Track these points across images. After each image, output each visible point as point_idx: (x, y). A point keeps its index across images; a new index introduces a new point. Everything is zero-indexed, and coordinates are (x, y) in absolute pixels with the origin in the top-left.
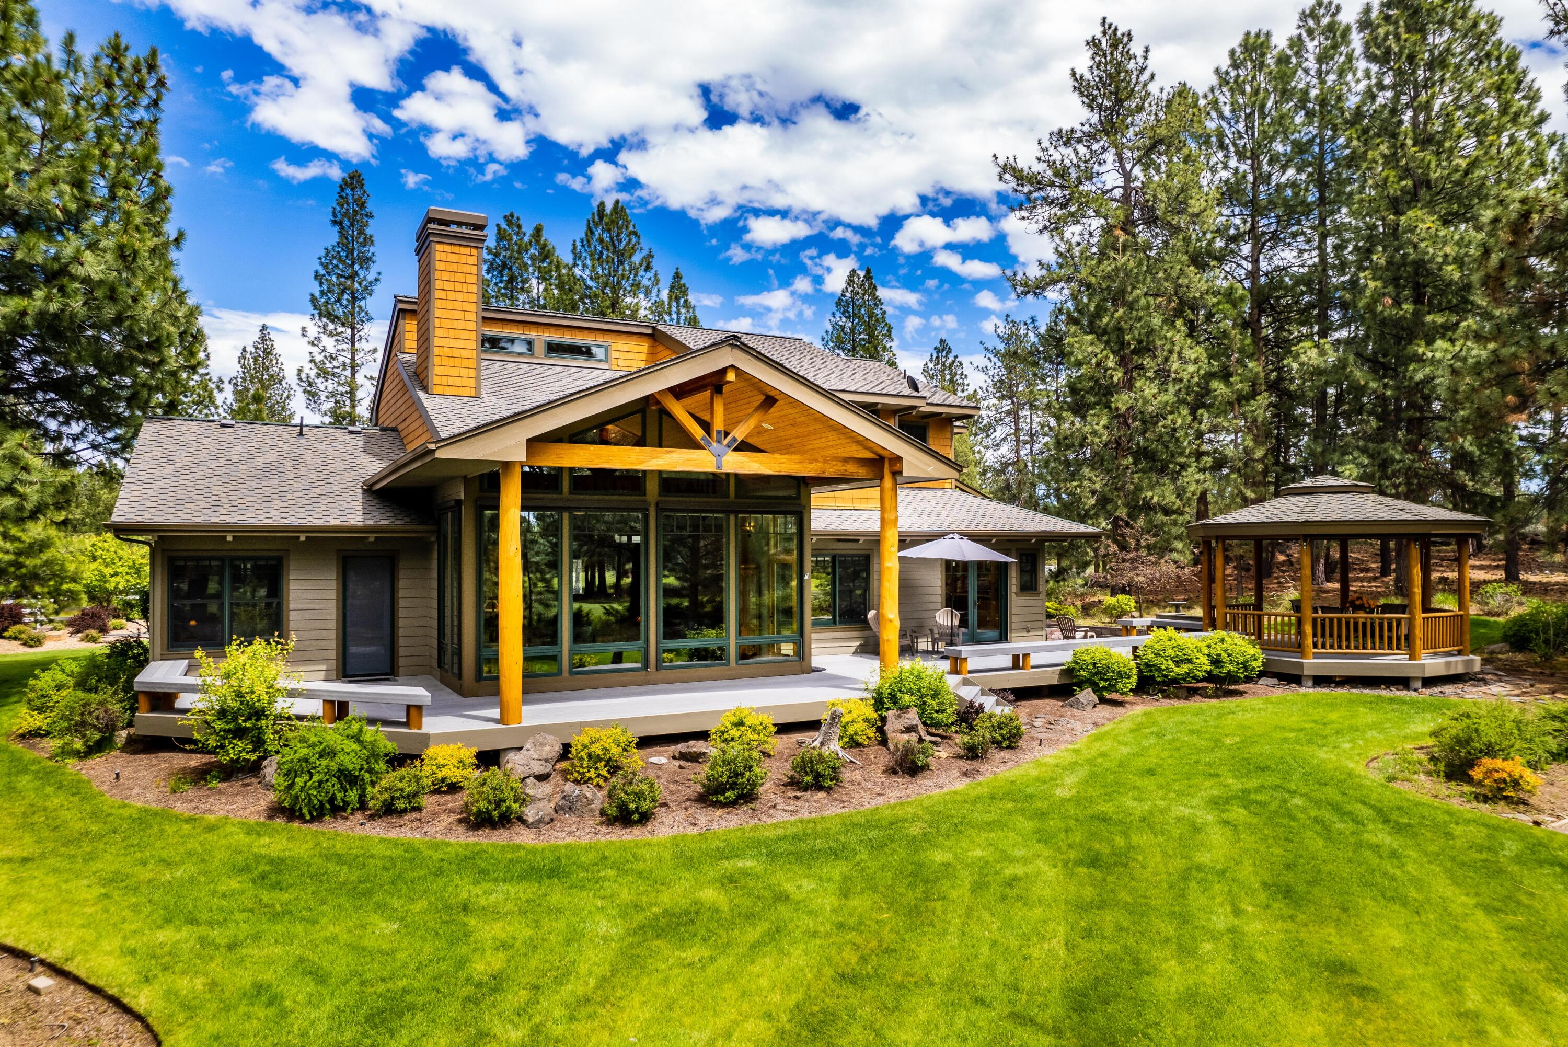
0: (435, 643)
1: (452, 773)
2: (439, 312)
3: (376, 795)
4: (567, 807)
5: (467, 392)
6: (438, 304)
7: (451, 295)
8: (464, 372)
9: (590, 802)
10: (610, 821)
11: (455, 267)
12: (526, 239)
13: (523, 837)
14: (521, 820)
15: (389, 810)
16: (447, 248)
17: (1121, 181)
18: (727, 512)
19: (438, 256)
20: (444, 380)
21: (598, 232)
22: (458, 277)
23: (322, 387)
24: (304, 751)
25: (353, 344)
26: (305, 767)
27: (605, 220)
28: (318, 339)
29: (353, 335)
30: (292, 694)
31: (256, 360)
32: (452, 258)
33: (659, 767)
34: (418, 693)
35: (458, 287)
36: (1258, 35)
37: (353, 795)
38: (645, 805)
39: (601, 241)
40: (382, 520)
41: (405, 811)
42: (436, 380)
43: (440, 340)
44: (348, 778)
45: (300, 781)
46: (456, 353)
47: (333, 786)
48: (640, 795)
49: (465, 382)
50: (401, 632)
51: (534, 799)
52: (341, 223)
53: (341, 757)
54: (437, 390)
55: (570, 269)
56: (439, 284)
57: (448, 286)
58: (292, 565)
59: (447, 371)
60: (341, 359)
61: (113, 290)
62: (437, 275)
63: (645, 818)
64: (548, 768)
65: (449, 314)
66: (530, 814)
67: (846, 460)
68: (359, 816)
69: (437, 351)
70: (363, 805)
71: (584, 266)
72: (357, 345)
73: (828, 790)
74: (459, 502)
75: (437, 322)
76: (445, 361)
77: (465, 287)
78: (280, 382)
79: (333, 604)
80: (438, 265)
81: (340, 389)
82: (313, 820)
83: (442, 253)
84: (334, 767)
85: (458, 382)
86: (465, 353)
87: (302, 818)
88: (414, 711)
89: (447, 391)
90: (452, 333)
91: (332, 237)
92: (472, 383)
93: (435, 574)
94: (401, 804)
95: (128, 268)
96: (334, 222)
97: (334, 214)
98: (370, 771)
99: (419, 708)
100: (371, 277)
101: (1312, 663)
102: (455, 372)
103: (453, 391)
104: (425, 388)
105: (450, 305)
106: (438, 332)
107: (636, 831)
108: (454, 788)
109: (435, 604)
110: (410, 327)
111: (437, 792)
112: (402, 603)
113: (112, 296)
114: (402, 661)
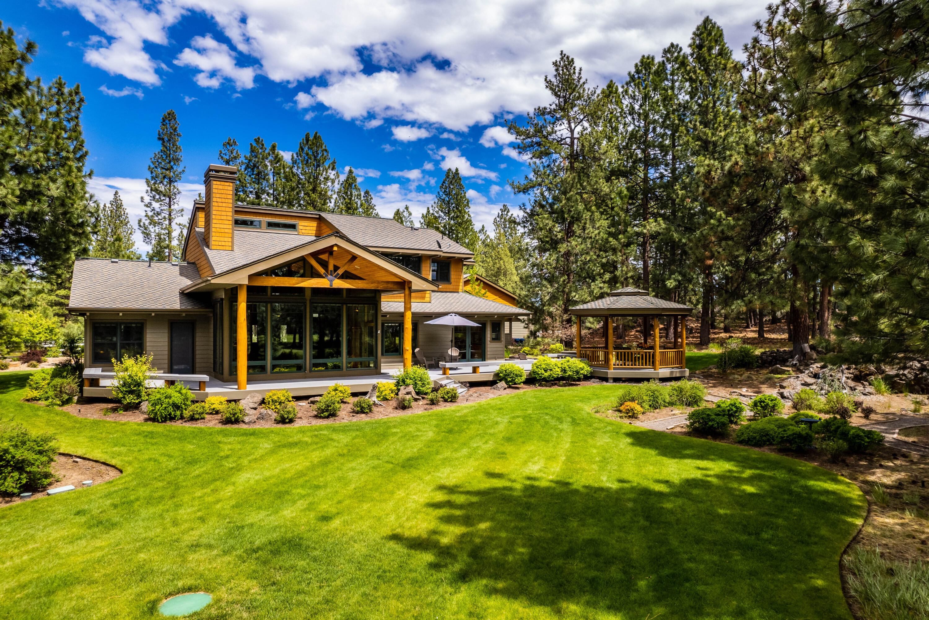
0: (212, 361)
1: (217, 406)
2: (214, 212)
3: (186, 414)
4: (261, 417)
5: (227, 248)
6: (214, 208)
7: (220, 204)
8: (226, 239)
9: (270, 416)
10: (277, 422)
11: (222, 192)
12: (267, 151)
13: (244, 426)
14: (243, 422)
15: (192, 419)
16: (218, 183)
17: (569, 135)
18: (343, 304)
19: (214, 186)
20: (217, 243)
21: (306, 149)
22: (223, 196)
23: (152, 230)
24: (158, 396)
25: (170, 207)
26: (158, 402)
27: (310, 143)
28: (150, 203)
29: (170, 201)
30: (152, 378)
31: (111, 212)
32: (220, 187)
33: (302, 406)
34: (205, 378)
35: (223, 200)
36: (648, 58)
37: (178, 413)
38: (291, 416)
39: (307, 154)
40: (188, 306)
41: (198, 419)
42: (213, 243)
43: (215, 225)
44: (176, 407)
45: (158, 407)
46: (223, 230)
47: (170, 409)
48: (289, 412)
49: (227, 244)
50: (197, 356)
51: (248, 415)
52: (163, 139)
53: (173, 398)
54: (213, 247)
55: (291, 168)
56: (214, 199)
57: (219, 200)
58: (148, 326)
59: (218, 239)
60: (163, 215)
61: (63, 201)
62: (214, 195)
63: (291, 421)
64: (256, 406)
65: (219, 213)
66: (246, 419)
67: (388, 282)
68: (180, 421)
69: (213, 230)
70: (182, 417)
71: (298, 167)
72: (172, 207)
73: (366, 413)
74: (222, 299)
75: (214, 217)
76: (218, 234)
77: (227, 201)
78: (126, 224)
79: (166, 344)
80: (214, 191)
81: (163, 231)
82: (162, 422)
83: (216, 185)
84: (171, 401)
85: (223, 244)
86: (226, 231)
87: (158, 421)
88: (202, 385)
89: (218, 248)
90: (221, 222)
91: (158, 147)
92: (230, 244)
93: (212, 330)
94: (197, 416)
95: (70, 191)
96: (159, 139)
97: (159, 135)
98: (185, 404)
99: (204, 382)
100: (180, 170)
101: (612, 372)
102: (222, 239)
103: (221, 248)
104: (208, 247)
105: (220, 209)
106: (214, 221)
107: (287, 425)
108: (217, 412)
109: (212, 344)
110: (201, 216)
111: (211, 414)
112: (197, 343)
113: (63, 204)
114: (197, 365)
